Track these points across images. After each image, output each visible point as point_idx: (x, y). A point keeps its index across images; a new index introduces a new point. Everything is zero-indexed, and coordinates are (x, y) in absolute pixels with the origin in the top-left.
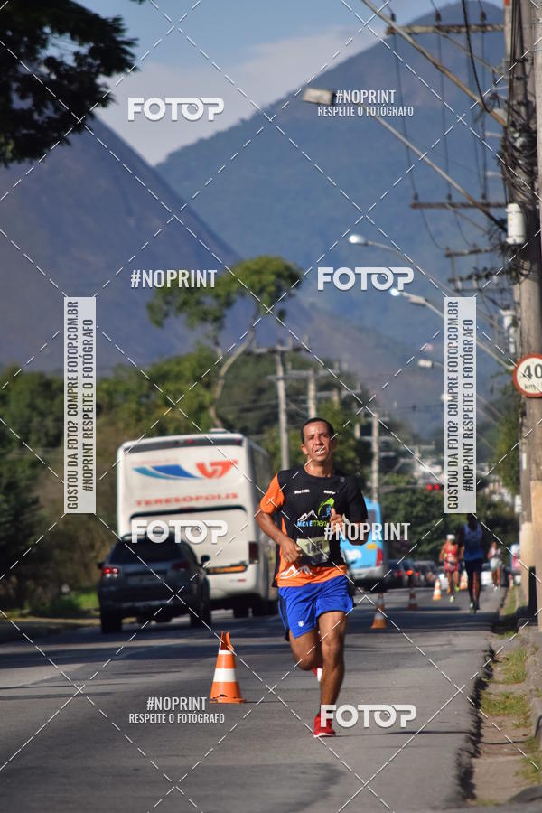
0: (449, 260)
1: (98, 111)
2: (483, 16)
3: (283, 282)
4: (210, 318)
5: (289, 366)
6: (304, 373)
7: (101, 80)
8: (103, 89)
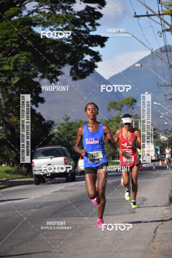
0: (165, 97)
1: (95, 69)
2: (170, 49)
3: (133, 102)
4: (119, 109)
5: (135, 118)
6: (138, 119)
7: (96, 63)
8: (96, 65)
